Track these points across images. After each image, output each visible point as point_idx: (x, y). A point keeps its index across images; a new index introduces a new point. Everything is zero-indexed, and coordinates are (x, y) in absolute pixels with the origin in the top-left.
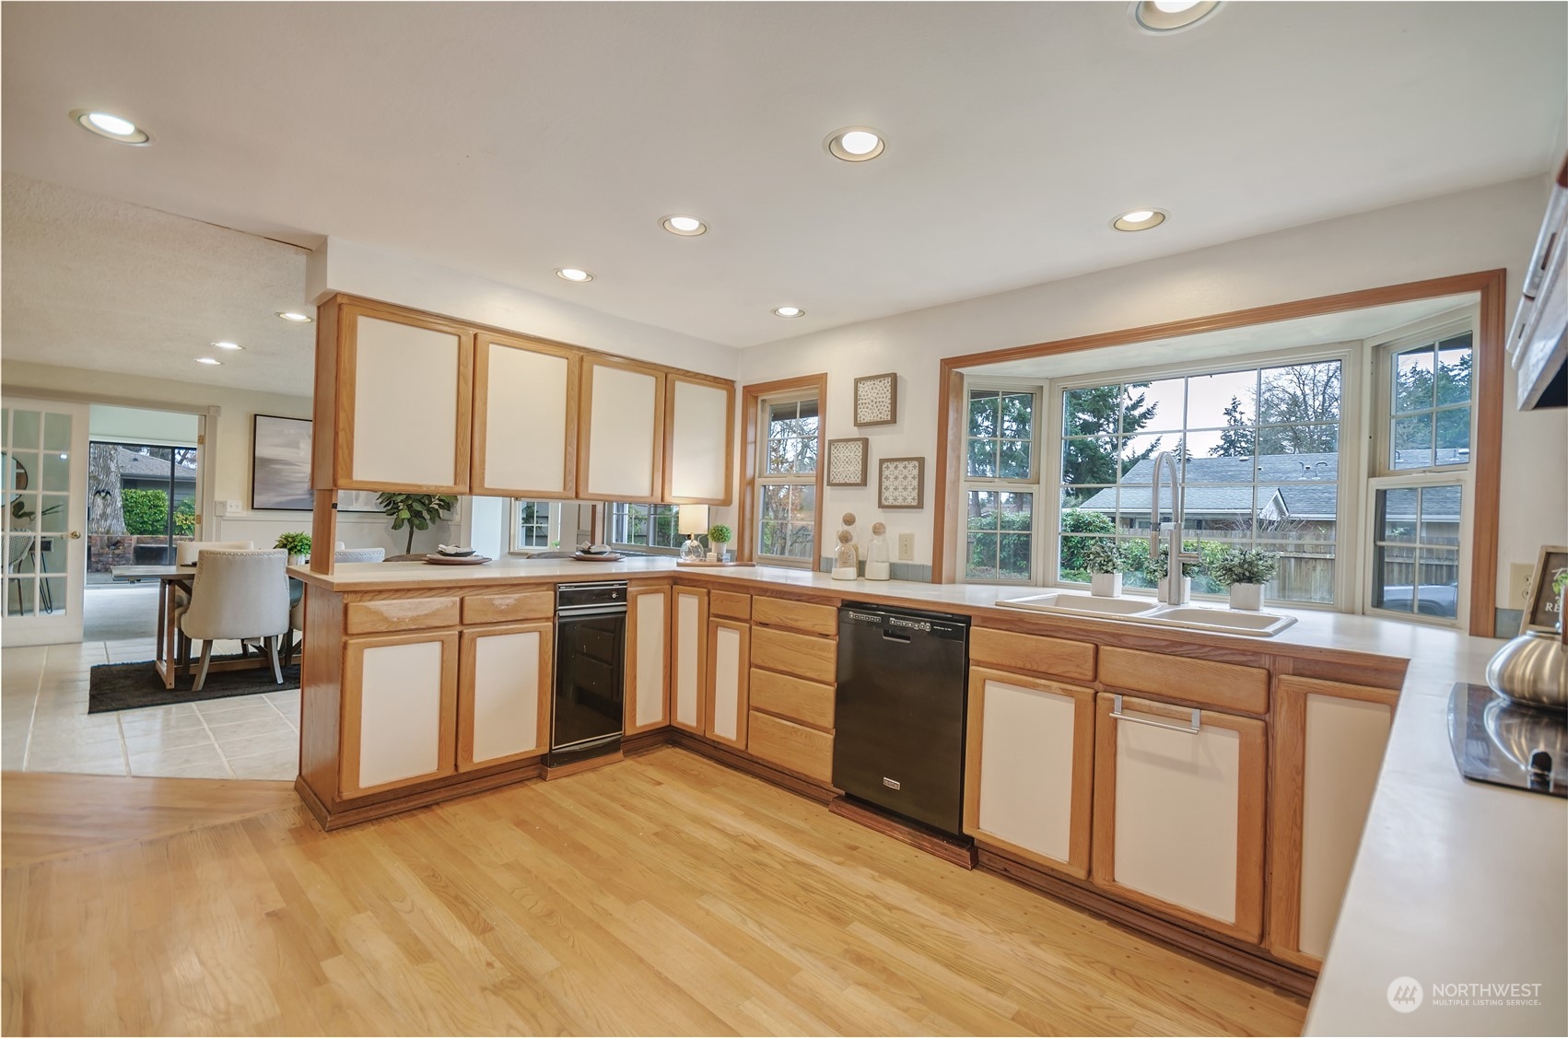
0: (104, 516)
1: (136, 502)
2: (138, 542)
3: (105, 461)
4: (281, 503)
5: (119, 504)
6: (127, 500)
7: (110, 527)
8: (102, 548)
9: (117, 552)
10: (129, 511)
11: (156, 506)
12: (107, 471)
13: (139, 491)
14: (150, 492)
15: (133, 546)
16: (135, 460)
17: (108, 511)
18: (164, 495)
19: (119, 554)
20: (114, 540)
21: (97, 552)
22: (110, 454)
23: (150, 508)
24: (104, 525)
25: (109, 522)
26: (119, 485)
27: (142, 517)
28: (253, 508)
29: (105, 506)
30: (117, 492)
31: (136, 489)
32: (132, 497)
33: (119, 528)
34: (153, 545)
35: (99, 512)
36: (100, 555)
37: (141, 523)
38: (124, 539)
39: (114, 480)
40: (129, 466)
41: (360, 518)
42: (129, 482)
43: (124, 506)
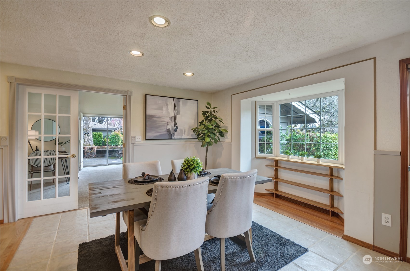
0: (88, 140)
1: (95, 136)
2: (97, 148)
3: (88, 124)
4: (156, 136)
5: (92, 136)
6: (93, 135)
7: (89, 143)
8: (87, 151)
9: (91, 151)
10: (94, 138)
11: (100, 137)
12: (88, 127)
13: (96, 133)
14: (99, 133)
15: (96, 149)
16: (95, 124)
17: (89, 139)
18: (102, 133)
19: (92, 152)
20: (91, 148)
21: (86, 152)
22: (89, 122)
23: (99, 137)
24: (88, 142)
25: (89, 142)
26: (91, 131)
27: (97, 139)
28: (146, 139)
29: (88, 137)
30: (91, 133)
31: (95, 132)
32: (95, 134)
33: (92, 143)
34: (101, 149)
35: (87, 139)
36: (87, 153)
37: (97, 141)
38: (93, 147)
39: (90, 129)
40: (94, 126)
41: (185, 142)
42: (94, 130)
43: (93, 137)
